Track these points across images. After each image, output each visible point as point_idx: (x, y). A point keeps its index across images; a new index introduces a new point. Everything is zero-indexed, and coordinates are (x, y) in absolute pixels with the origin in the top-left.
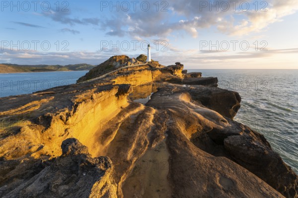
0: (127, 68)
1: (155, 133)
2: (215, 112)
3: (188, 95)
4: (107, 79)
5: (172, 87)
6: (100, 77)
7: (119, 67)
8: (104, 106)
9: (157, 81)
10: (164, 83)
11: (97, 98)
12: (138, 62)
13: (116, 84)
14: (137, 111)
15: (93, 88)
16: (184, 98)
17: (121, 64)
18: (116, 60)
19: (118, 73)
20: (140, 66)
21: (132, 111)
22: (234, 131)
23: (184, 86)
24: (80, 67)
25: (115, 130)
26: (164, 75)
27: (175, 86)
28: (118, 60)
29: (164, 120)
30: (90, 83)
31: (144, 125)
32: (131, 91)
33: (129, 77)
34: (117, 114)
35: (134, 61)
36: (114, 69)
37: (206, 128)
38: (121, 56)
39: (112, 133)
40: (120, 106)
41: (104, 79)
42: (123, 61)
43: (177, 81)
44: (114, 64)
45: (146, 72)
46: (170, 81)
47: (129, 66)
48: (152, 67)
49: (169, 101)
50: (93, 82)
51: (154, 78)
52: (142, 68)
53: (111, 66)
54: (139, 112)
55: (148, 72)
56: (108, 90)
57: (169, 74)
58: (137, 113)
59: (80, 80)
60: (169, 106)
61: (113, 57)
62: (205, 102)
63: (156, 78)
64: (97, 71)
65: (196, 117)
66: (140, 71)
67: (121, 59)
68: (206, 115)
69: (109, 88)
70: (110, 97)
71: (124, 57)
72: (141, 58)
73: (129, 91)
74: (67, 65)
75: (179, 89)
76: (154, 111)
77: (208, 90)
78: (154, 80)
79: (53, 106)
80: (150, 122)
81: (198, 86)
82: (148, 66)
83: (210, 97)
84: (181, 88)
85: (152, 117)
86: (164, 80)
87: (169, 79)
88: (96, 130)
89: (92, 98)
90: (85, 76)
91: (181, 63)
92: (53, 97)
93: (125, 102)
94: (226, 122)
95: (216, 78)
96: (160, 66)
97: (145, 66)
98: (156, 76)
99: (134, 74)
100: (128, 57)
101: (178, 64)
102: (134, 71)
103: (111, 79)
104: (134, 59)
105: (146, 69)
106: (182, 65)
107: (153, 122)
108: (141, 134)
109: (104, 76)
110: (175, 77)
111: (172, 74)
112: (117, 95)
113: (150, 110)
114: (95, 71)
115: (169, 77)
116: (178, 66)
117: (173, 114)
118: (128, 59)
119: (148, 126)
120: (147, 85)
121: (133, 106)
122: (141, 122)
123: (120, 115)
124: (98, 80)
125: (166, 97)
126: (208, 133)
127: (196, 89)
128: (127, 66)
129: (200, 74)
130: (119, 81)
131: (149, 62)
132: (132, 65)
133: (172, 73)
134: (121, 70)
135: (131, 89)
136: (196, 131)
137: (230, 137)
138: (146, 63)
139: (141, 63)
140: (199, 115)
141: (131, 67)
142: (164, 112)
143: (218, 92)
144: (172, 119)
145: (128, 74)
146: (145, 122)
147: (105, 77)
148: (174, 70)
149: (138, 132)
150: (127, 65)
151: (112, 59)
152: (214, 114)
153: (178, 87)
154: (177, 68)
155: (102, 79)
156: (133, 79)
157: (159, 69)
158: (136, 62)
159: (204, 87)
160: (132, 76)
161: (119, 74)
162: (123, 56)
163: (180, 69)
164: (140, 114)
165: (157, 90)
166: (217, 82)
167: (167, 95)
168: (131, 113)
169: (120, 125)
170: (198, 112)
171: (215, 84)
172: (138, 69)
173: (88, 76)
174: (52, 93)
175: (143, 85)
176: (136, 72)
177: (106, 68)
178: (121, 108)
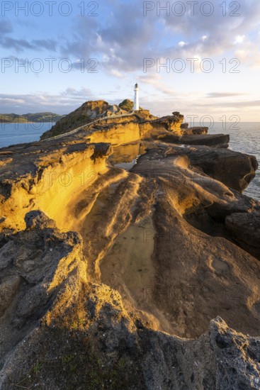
0: (106, 120)
1: (140, 206)
2: (219, 182)
3: (186, 159)
4: (80, 135)
5: (166, 147)
6: (71, 132)
7: (97, 117)
8: (77, 172)
9: (146, 139)
10: (156, 142)
11: (67, 161)
12: (121, 110)
13: (91, 142)
14: (118, 178)
15: (62, 147)
16: (180, 163)
17: (98, 113)
18: (90, 107)
19: (94, 127)
20: (123, 117)
21: (113, 178)
22: (241, 208)
23: (183, 146)
24: (44, 117)
25: (91, 201)
26: (156, 131)
27: (170, 146)
28: (93, 107)
29: (152, 191)
30: (57, 140)
31: (127, 196)
32: (111, 152)
33: (109, 133)
35: (115, 109)
36: (89, 121)
37: (205, 202)
38: (97, 102)
39: (87, 205)
40: (97, 171)
41: (76, 136)
42: (101, 110)
43: (173, 139)
44: (89, 113)
45: (132, 126)
46: (163, 139)
47: (109, 116)
48: (140, 119)
49: (160, 166)
50: (62, 139)
51: (142, 134)
52: (127, 119)
53: (84, 116)
54: (121, 180)
55: (135, 125)
56: (81, 150)
57: (163, 130)
58: (118, 182)
59: (44, 136)
60: (158, 174)
61: (86, 103)
62: (208, 169)
63: (145, 135)
64: (66, 123)
65: (194, 188)
66: (123, 124)
67: (98, 106)
68: (206, 186)
69: (81, 148)
70: (83, 160)
71: (102, 103)
72: (125, 104)
73: (108, 152)
74: (26, 114)
75: (175, 151)
76: (140, 179)
77: (214, 152)
78: (142, 137)
79: (11, 171)
80: (134, 193)
81: (201, 146)
82: (135, 117)
83: (215, 162)
84: (177, 149)
85: (137, 187)
86: (155, 138)
87: (162, 136)
88: (68, 201)
89: (61, 162)
90: (50, 131)
91: (181, 113)
92: (11, 159)
93: (103, 167)
94: (231, 195)
95: (228, 136)
96: (150, 116)
97: (131, 116)
98: (145, 132)
99: (116, 128)
100: (107, 103)
101: (176, 114)
102: (116, 124)
103: (85, 136)
104: (116, 106)
105: (131, 121)
106: (182, 117)
107: (138, 192)
108: (123, 207)
109: (75, 131)
110: (171, 133)
111: (167, 129)
112: (93, 157)
113: (135, 178)
114: (63, 124)
115: (163, 134)
116: (177, 116)
117: (164, 183)
118: (107, 107)
119: (131, 198)
120: (133, 144)
121: (113, 172)
122: (123, 193)
123: (97, 183)
124: (69, 136)
125: (156, 161)
126: (206, 209)
127: (197, 151)
128: (106, 118)
129: (206, 129)
130: (95, 138)
131: (136, 112)
132: (113, 115)
133: (167, 127)
134: (98, 122)
135: (111, 150)
136: (191, 205)
137: (234, 215)
138: (131, 112)
139: (124, 113)
140: (197, 186)
141: (111, 119)
142: (152, 181)
143: (227, 156)
144: (162, 190)
145: (107, 128)
146: (128, 193)
147: (77, 133)
148: (170, 123)
149: (119, 205)
150: (106, 115)
151: (86, 106)
152: (218, 185)
153: (173, 148)
154: (175, 121)
155: (72, 135)
156: (114, 136)
157: (149, 121)
158: (119, 110)
159: (208, 149)
160: (113, 131)
161: (96, 128)
162: (100, 101)
163: (178, 121)
164: (122, 183)
165: (145, 152)
166: (228, 142)
167: (157, 159)
168: (111, 181)
169: (97, 196)
170: (197, 182)
171: (225, 144)
172: (122, 121)
173: (55, 131)
174: (10, 154)
175: (127, 145)
176: (118, 126)
177: (78, 120)
178: (99, 174)
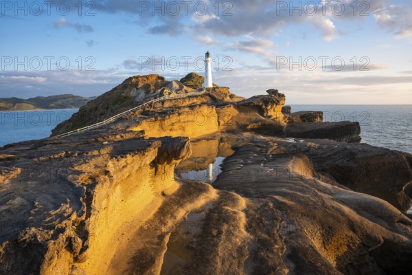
0: (163, 102)
3: (306, 162)
4: (120, 126)
5: (267, 143)
6: (105, 122)
7: (145, 99)
8: (127, 192)
9: (229, 131)
10: (247, 134)
11: (116, 172)
12: (185, 88)
14: (201, 202)
15: (103, 145)
16: (299, 169)
17: (148, 92)
18: (136, 85)
19: (142, 114)
20: (190, 97)
21: (191, 202)
23: (292, 140)
24: (60, 102)
25: (158, 252)
26: (245, 117)
27: (274, 142)
28: (141, 85)
31: (229, 239)
33: (167, 123)
34: (156, 209)
35: (176, 86)
36: (133, 103)
37: (368, 240)
38: (147, 77)
39: (152, 262)
40: (160, 189)
41: (113, 127)
42: (152, 87)
43: (272, 129)
44: (133, 93)
45: (205, 110)
46: (258, 131)
47: (166, 97)
48: (216, 99)
49: (266, 175)
51: (222, 122)
52: (194, 100)
53: (126, 98)
54: (207, 204)
55: (210, 109)
57: (255, 115)
58: (203, 209)
59: (59, 128)
63: (227, 124)
64: (96, 109)
66: (192, 107)
67: (149, 82)
68: (361, 208)
70: (140, 168)
71: (154, 78)
72: (190, 80)
75: (283, 148)
76: (243, 202)
77: (346, 149)
78: (222, 127)
80: (242, 232)
81: (322, 141)
82: (208, 97)
83: (352, 164)
84: (286, 145)
85: (242, 219)
86: (243, 128)
87: (255, 125)
89: (107, 173)
91: (280, 92)
92: (18, 171)
95: (357, 124)
96: (232, 96)
97: (202, 96)
98: (226, 119)
99: (179, 114)
100: (162, 79)
101: (273, 92)
102: (179, 108)
103: (128, 127)
104: (177, 81)
105: (203, 103)
106: (282, 96)
107: (247, 230)
109: (112, 119)
110: (269, 121)
111: (263, 116)
113: (234, 201)
114: (91, 110)
115: (256, 121)
116: (274, 97)
117: (290, 207)
118: (162, 83)
119: (237, 241)
120: (208, 140)
121: (189, 189)
122: (220, 233)
123: (164, 212)
124: (101, 128)
125: (257, 166)
127: (319, 148)
128: (162, 98)
129: (320, 114)
130: (151, 130)
131: (208, 89)
132: (174, 95)
133: (262, 112)
134: (150, 105)
135: (188, 150)
138: (201, 90)
139: (191, 92)
141: (171, 100)
142: (266, 205)
143: (369, 154)
144: (291, 222)
145: (164, 114)
146: (228, 232)
147: (115, 122)
148: (267, 106)
150: (161, 94)
151: (129, 83)
153: (280, 144)
154: (273, 102)
155: (108, 127)
156: (176, 126)
157: (232, 103)
158: (181, 88)
159: (336, 144)
160: (174, 118)
161: (146, 114)
162: (152, 76)
163: (277, 103)
164: (211, 211)
166: (359, 133)
167: (259, 162)
168: (190, 207)
169: (167, 239)
170: (343, 202)
171: (354, 136)
172: (187, 103)
175: (198, 140)
176: (182, 110)
177: (115, 103)
178: (163, 194)
